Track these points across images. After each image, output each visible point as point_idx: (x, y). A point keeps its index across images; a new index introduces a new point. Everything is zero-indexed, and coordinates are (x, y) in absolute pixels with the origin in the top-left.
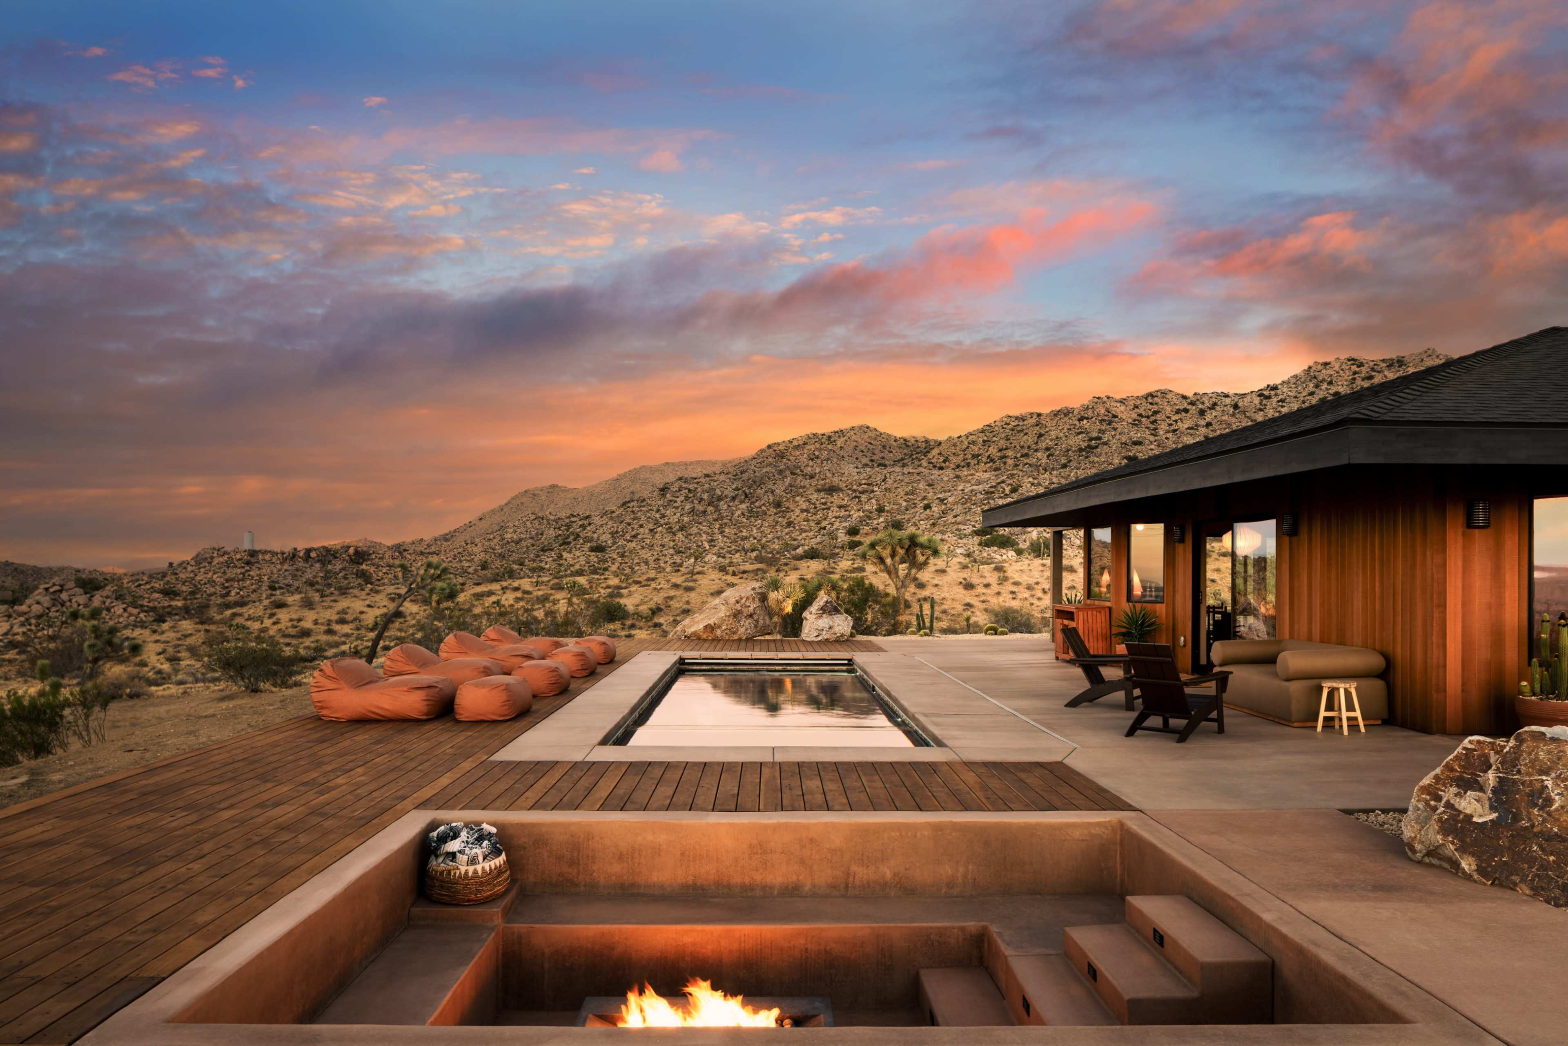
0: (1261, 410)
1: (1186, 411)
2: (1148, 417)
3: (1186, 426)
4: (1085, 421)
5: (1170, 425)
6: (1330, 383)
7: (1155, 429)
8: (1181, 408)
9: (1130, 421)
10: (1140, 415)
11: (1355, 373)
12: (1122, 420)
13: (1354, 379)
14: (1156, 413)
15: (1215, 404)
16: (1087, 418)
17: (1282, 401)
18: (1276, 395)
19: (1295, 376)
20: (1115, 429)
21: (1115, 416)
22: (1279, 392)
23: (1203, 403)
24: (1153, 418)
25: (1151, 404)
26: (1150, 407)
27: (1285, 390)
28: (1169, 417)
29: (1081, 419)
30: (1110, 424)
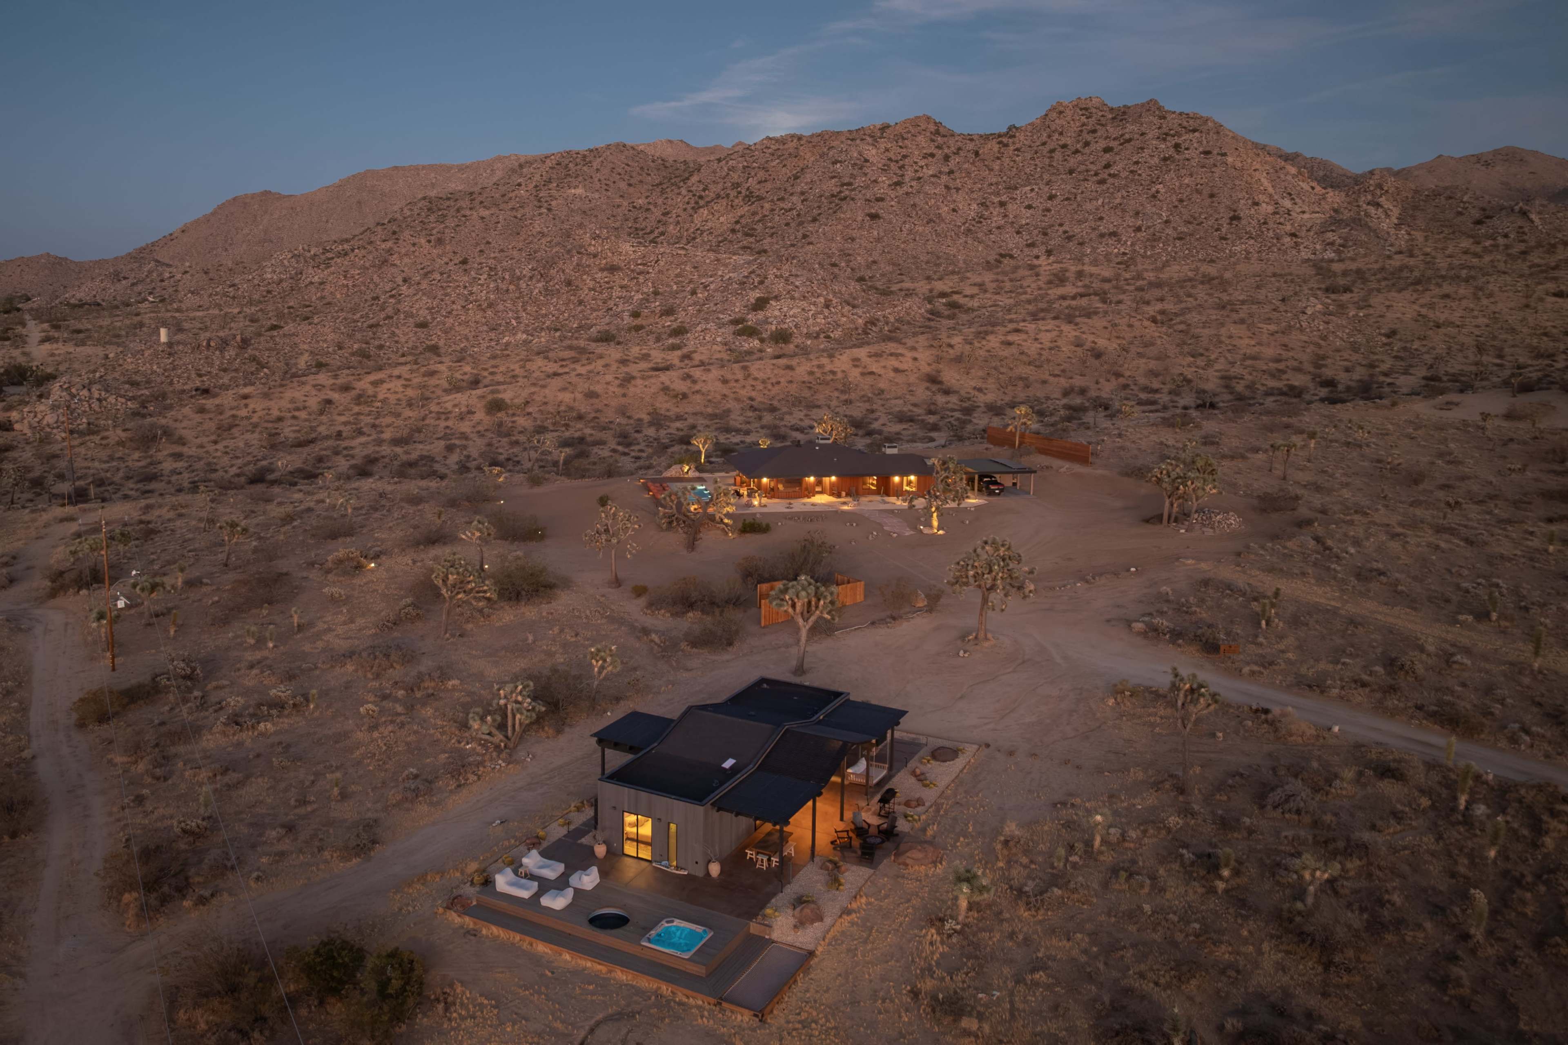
0: (998, 158)
1: (932, 155)
2: (897, 162)
3: (931, 173)
4: (838, 165)
5: (916, 171)
6: (1061, 134)
7: (903, 175)
8: (929, 151)
9: (880, 166)
10: (890, 159)
11: (1083, 125)
12: (873, 164)
13: (1081, 131)
14: (905, 157)
15: (959, 149)
16: (840, 162)
17: (1017, 150)
18: (1014, 143)
19: (1032, 124)
20: (866, 174)
21: (867, 161)
22: (1016, 140)
23: (949, 147)
24: (901, 163)
25: (901, 147)
26: (899, 150)
27: (1022, 138)
28: (916, 163)
29: (835, 163)
30: (861, 169)
